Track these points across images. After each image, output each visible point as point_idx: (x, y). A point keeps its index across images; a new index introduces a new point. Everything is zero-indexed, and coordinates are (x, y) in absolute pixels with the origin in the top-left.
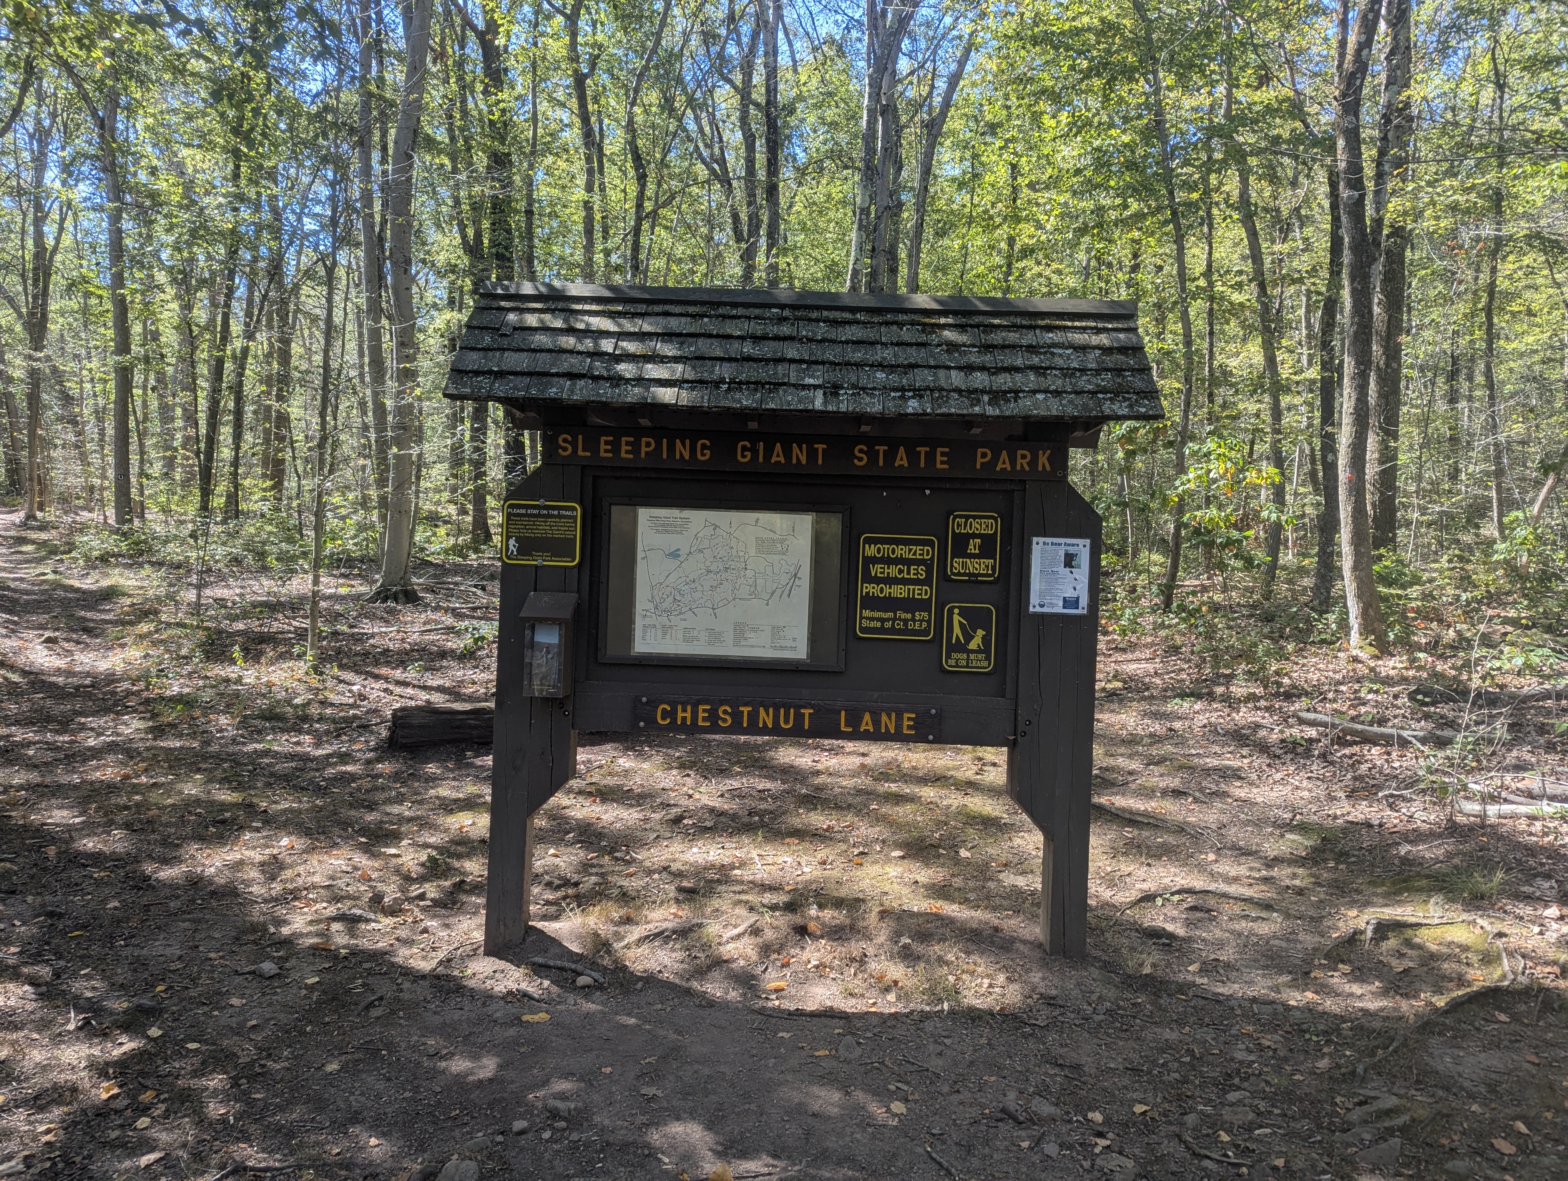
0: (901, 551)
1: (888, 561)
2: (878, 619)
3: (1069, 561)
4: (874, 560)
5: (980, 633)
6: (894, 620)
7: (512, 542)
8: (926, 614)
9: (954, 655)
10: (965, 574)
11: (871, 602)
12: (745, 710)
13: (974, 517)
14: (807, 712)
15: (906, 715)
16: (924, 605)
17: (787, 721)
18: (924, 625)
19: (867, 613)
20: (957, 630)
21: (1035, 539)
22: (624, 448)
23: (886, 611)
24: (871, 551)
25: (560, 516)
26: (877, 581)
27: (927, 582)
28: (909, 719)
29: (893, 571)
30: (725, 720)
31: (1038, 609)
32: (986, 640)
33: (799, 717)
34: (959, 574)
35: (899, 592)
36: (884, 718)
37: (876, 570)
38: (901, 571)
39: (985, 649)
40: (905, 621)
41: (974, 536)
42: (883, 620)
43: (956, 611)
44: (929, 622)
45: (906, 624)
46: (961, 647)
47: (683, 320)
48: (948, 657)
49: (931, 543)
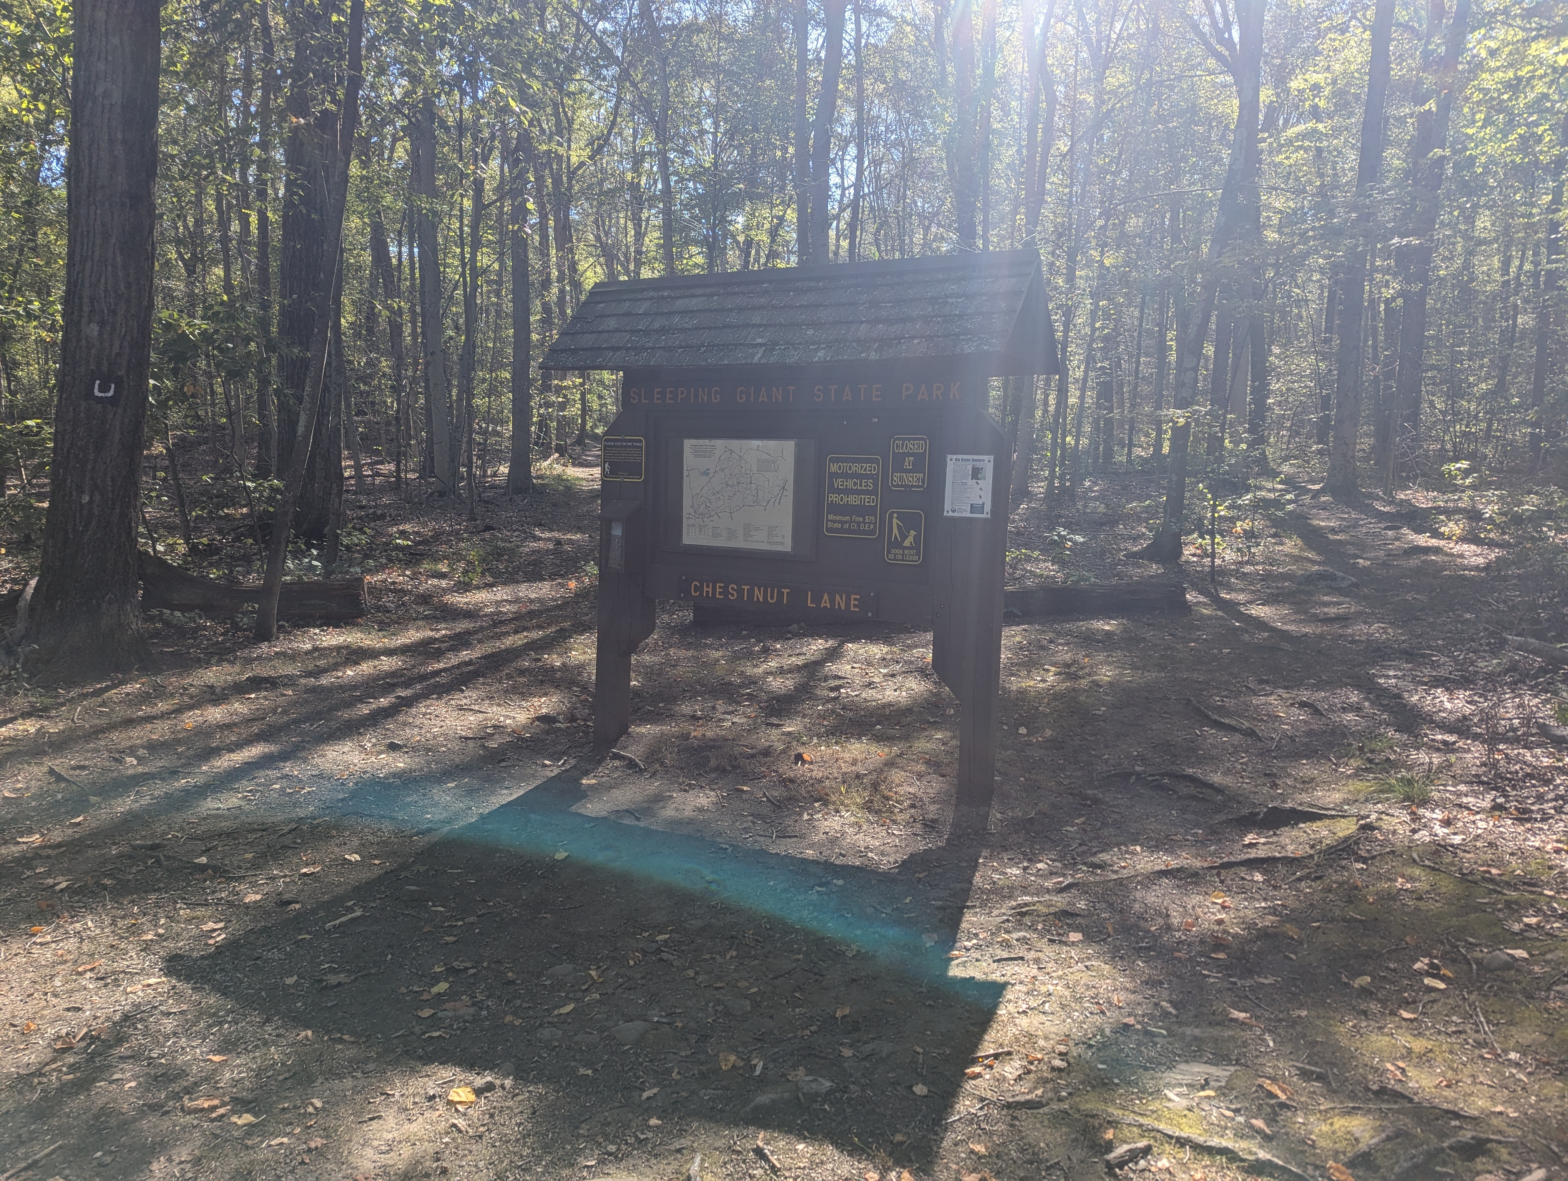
0: (855, 468)
1: (846, 476)
2: (839, 522)
3: (976, 473)
4: (836, 475)
5: (912, 533)
6: (850, 522)
7: (607, 465)
8: (873, 518)
9: (894, 551)
10: (902, 486)
11: (836, 509)
12: (746, 588)
13: (909, 439)
14: (786, 591)
15: (853, 597)
16: (871, 511)
17: (772, 598)
18: (872, 526)
19: (831, 517)
20: (895, 531)
21: (949, 456)
22: (668, 396)
23: (844, 516)
24: (834, 468)
25: (633, 447)
26: (838, 491)
27: (874, 492)
28: (855, 599)
29: (850, 484)
30: (733, 595)
31: (951, 514)
32: (917, 539)
33: (781, 594)
34: (897, 486)
35: (853, 500)
36: (838, 598)
37: (838, 483)
38: (855, 484)
39: (915, 547)
40: (859, 523)
41: (909, 455)
42: (842, 523)
43: (895, 515)
44: (875, 523)
45: (859, 526)
46: (899, 545)
47: (701, 299)
48: (889, 552)
49: (876, 461)
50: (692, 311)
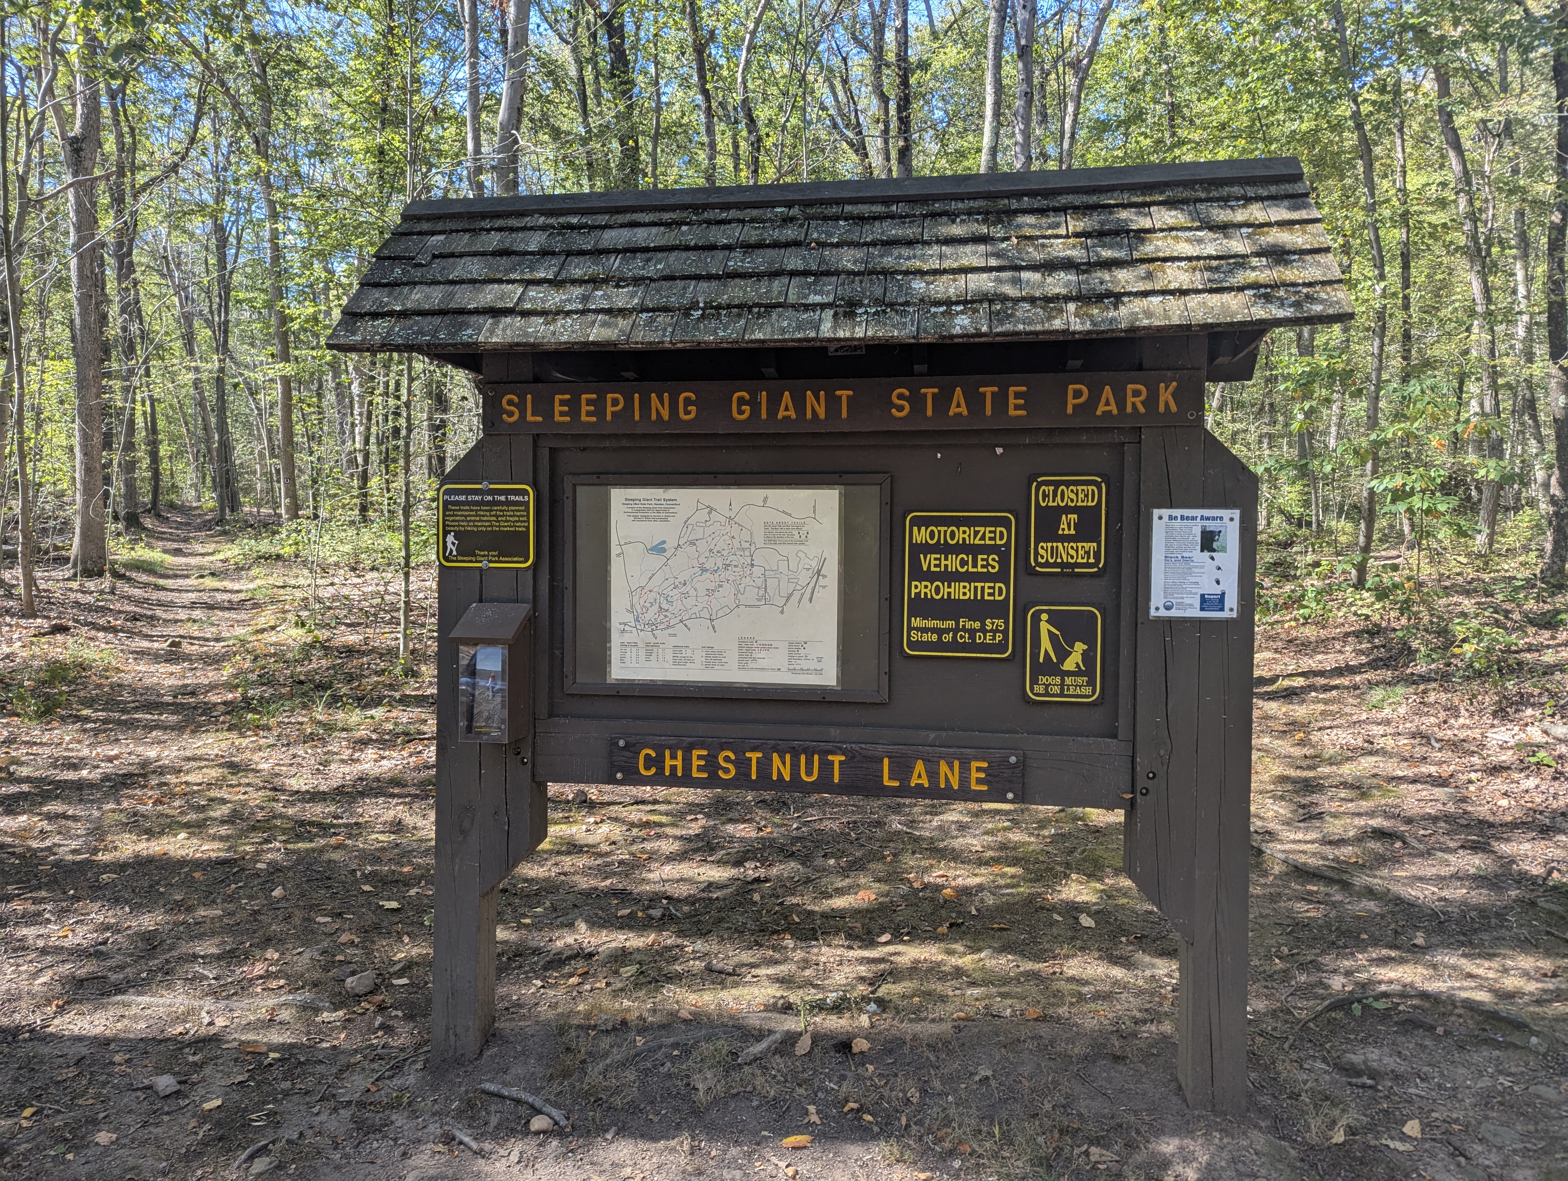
0: (963, 534)
1: (945, 549)
2: (933, 630)
3: (1208, 541)
4: (927, 549)
5: (1080, 647)
6: (956, 630)
7: (450, 538)
8: (1000, 622)
9: (1043, 679)
10: (1055, 565)
11: (922, 607)
12: (754, 756)
13: (1068, 484)
14: (837, 759)
15: (975, 764)
16: (998, 609)
17: (809, 773)
18: (999, 637)
19: (917, 622)
20: (1046, 644)
21: (1156, 512)
22: (585, 408)
23: (943, 619)
24: (921, 535)
25: (508, 503)
26: (930, 577)
27: (1002, 576)
28: (979, 769)
29: (953, 563)
30: (727, 770)
31: (1163, 613)
32: (1088, 657)
33: (827, 766)
34: (1047, 564)
35: (961, 591)
36: (944, 768)
37: (929, 562)
38: (963, 563)
39: (1087, 670)
40: (972, 632)
41: (1068, 510)
42: (940, 632)
43: (1045, 616)
44: (1005, 632)
45: (972, 636)
46: (1052, 668)
47: (654, 230)
48: (1034, 681)
49: (1005, 523)
50: (646, 250)
